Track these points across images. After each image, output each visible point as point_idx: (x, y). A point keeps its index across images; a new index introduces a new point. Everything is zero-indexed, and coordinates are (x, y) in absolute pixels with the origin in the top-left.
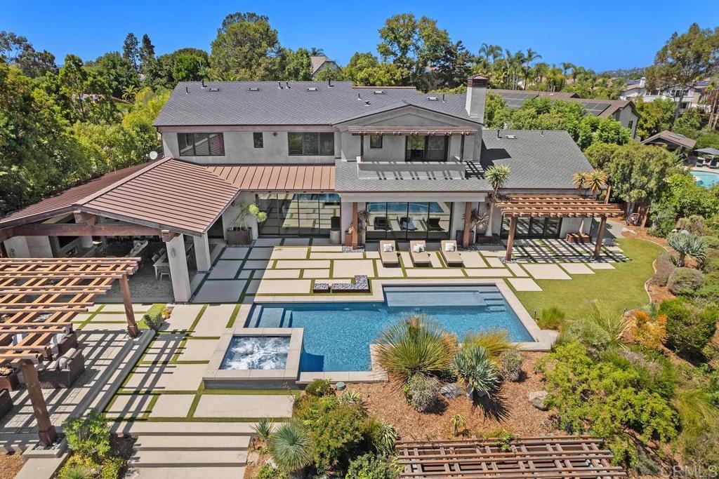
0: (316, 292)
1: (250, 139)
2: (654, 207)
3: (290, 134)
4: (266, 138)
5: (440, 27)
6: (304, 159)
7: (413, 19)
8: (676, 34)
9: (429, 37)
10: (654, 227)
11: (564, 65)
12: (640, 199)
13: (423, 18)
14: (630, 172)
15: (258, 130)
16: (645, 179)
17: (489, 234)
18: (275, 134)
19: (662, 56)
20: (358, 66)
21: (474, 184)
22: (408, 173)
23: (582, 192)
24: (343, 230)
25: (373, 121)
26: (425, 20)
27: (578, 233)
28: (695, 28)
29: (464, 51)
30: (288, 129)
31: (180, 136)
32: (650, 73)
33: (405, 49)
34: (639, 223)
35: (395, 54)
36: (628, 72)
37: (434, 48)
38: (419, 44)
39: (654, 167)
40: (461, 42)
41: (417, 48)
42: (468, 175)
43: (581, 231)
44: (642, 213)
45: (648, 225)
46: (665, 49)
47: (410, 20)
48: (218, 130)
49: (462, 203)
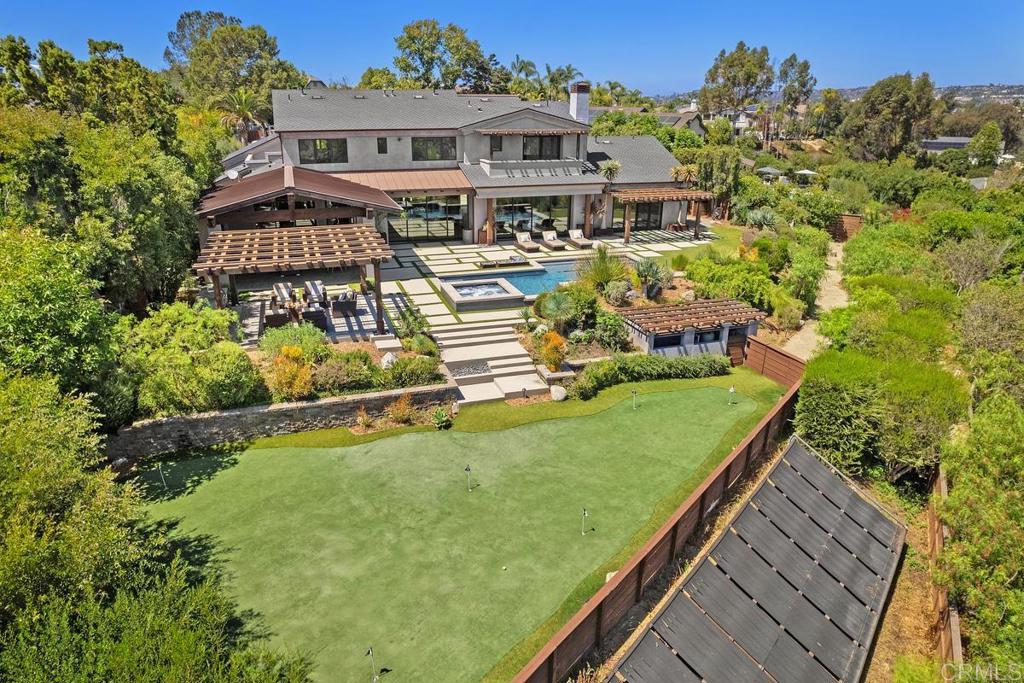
0: (485, 267)
1: (374, 145)
2: (734, 199)
3: (414, 140)
4: (391, 144)
5: (470, 37)
6: (428, 164)
7: (437, 27)
8: (723, 52)
9: (458, 49)
10: (735, 217)
11: (610, 83)
12: (722, 194)
13: (450, 25)
14: (712, 170)
15: (383, 135)
16: (724, 175)
17: (604, 226)
18: (399, 140)
19: (712, 76)
20: (374, 84)
21: (590, 178)
22: (533, 170)
23: (677, 184)
24: (476, 230)
25: (494, 125)
26: (453, 29)
27: (677, 223)
28: (741, 45)
29: (498, 67)
30: (413, 134)
31: (301, 142)
32: (702, 96)
33: (429, 64)
34: (723, 217)
35: (416, 70)
36: (667, 99)
37: (465, 62)
38: (445, 57)
39: (730, 165)
40: (494, 56)
41: (444, 63)
42: (584, 172)
43: (679, 220)
44: (725, 208)
45: (730, 218)
46: (716, 68)
47: (434, 27)
48: (341, 136)
49: (582, 195)
